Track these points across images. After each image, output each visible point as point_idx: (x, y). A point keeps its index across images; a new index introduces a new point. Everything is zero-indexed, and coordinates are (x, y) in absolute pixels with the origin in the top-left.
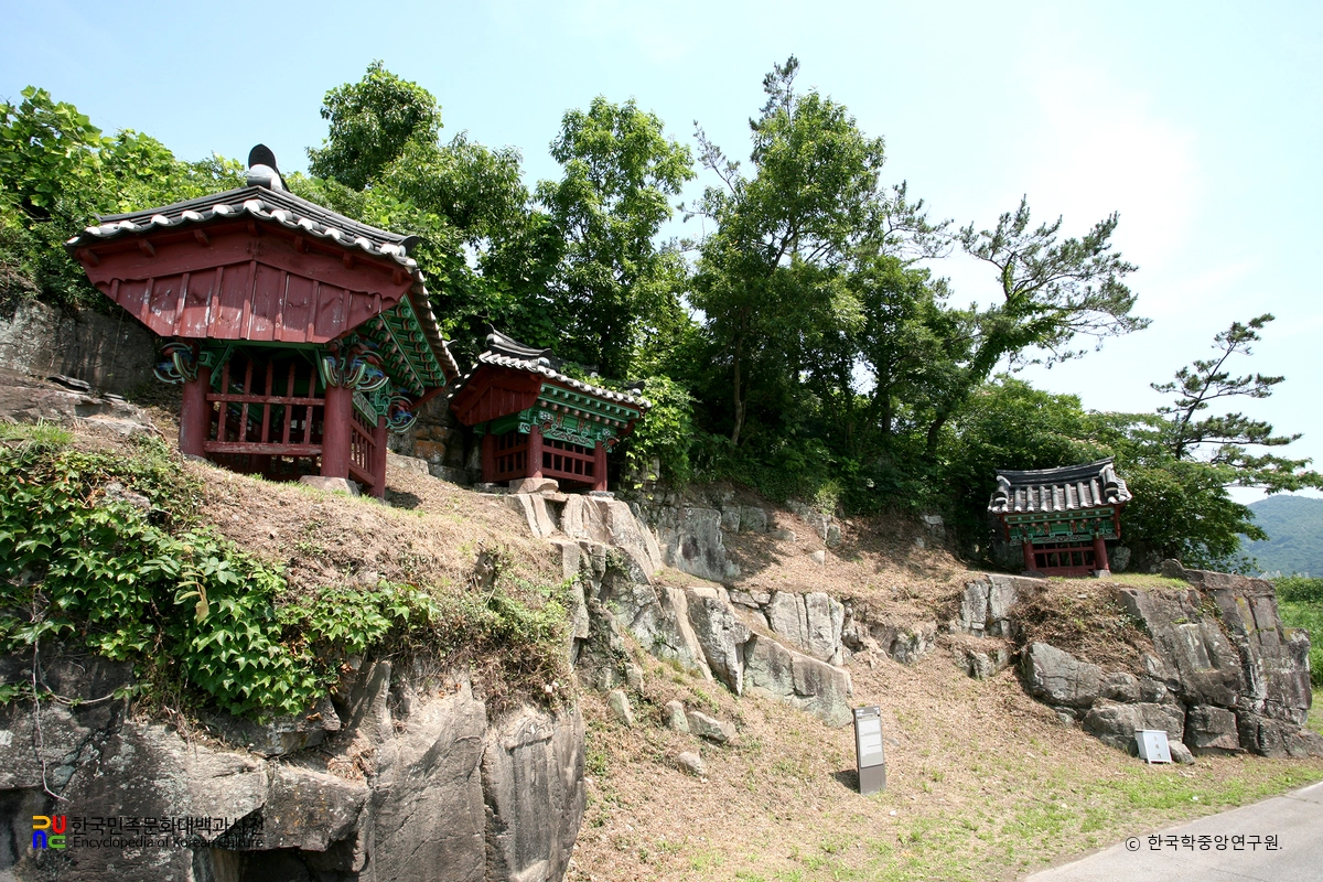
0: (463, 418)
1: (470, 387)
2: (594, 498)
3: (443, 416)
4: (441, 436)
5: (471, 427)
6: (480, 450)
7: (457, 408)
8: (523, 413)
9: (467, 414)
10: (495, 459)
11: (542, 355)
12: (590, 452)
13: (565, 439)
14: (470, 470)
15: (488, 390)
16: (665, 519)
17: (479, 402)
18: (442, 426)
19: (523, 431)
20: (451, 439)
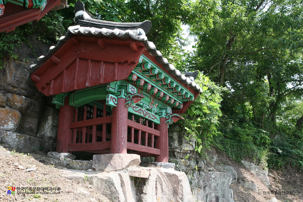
0: (43, 88)
1: (55, 58)
2: (163, 170)
3: (22, 86)
4: (18, 105)
5: (51, 97)
6: (53, 119)
7: (38, 78)
8: (112, 85)
9: (48, 84)
10: (72, 129)
11: (141, 27)
12: (157, 127)
13: (142, 115)
14: (42, 137)
15: (75, 60)
16: (196, 181)
17: (62, 73)
18: (20, 94)
19: (111, 103)
20: (28, 108)
